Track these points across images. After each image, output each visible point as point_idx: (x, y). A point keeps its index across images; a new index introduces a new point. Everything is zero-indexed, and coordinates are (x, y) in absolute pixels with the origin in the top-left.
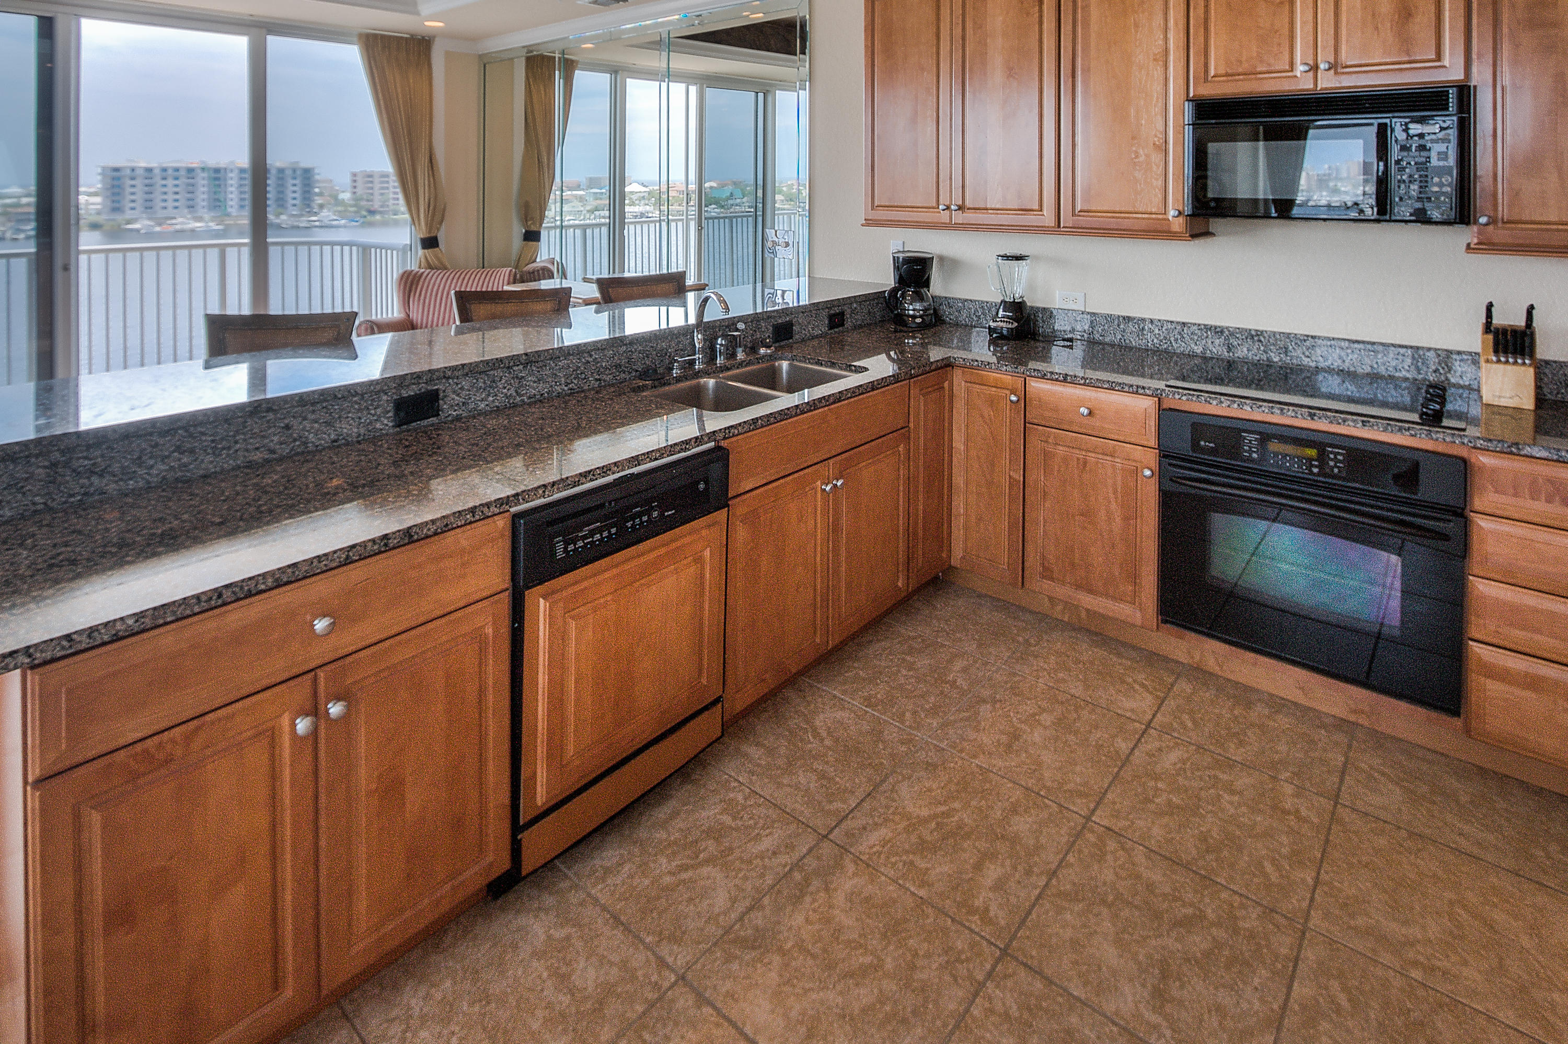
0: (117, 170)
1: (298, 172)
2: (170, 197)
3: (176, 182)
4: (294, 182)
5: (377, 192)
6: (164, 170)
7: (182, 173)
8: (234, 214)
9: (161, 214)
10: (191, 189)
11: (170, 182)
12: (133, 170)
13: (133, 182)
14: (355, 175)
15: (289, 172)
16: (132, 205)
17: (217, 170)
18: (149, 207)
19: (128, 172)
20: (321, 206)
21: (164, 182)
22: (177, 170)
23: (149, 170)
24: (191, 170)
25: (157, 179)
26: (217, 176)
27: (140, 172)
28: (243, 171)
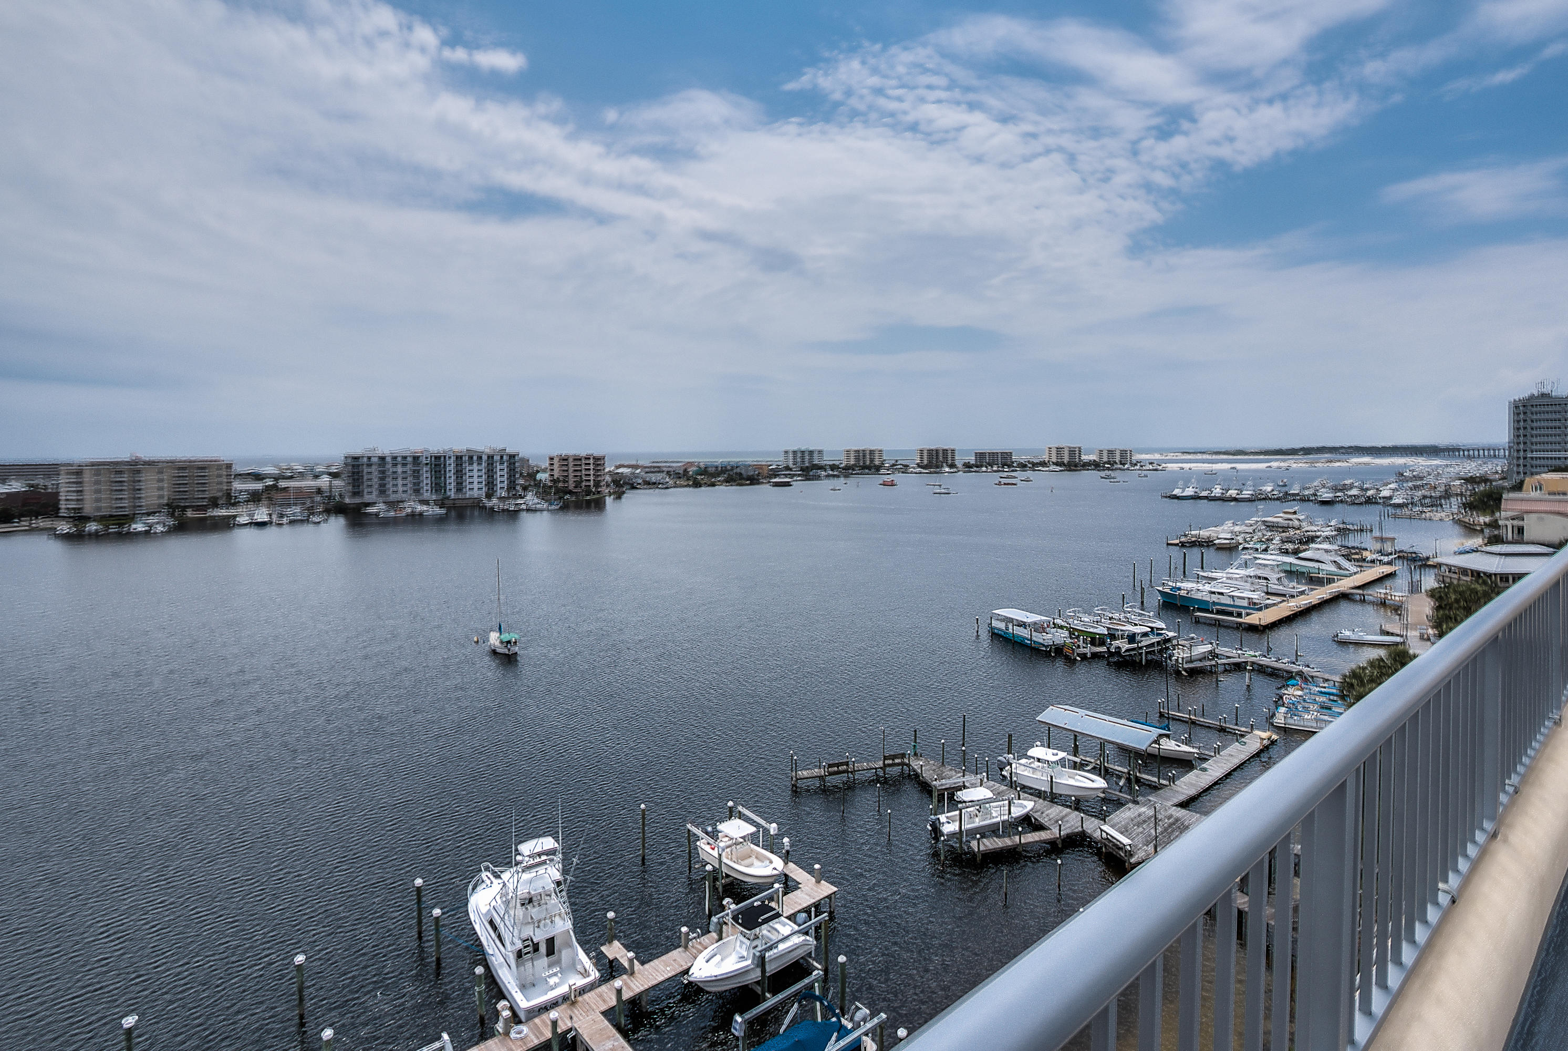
0: (356, 458)
1: (505, 458)
2: (400, 482)
3: (405, 469)
4: (502, 467)
5: (571, 474)
6: (395, 458)
7: (409, 459)
8: (453, 496)
9: (393, 497)
10: (416, 474)
11: (400, 469)
12: (369, 458)
13: (369, 469)
14: (552, 459)
15: (497, 458)
16: (370, 489)
17: (437, 458)
18: (382, 491)
19: (365, 460)
20: (525, 489)
21: (394, 469)
22: (405, 458)
23: (382, 459)
24: (416, 459)
25: (389, 466)
26: (438, 463)
27: (374, 460)
28: (459, 458)
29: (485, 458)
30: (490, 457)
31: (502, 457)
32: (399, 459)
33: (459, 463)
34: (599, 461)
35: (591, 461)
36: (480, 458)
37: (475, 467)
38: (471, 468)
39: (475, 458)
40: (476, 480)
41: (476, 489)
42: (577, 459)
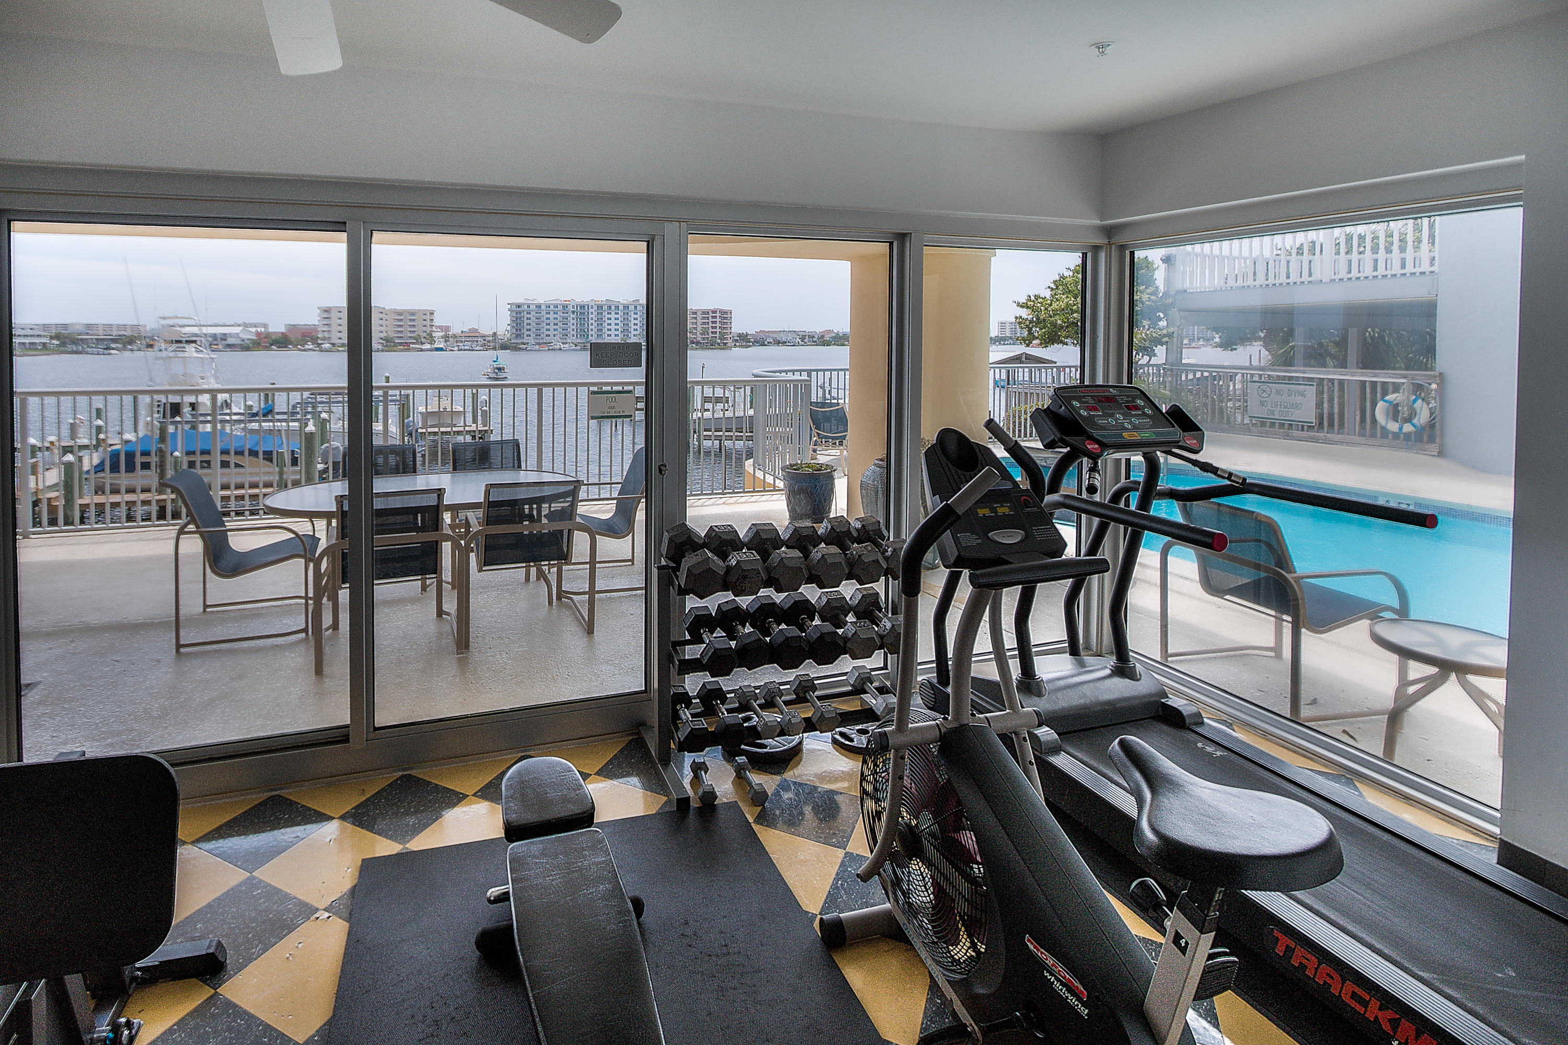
0: (519, 306)
1: (639, 309)
2: (552, 327)
3: (556, 316)
4: (636, 316)
6: (549, 306)
7: (560, 308)
10: (565, 321)
11: (552, 316)
12: (528, 306)
13: (529, 316)
15: (632, 308)
16: (528, 333)
17: (582, 307)
19: (526, 307)
21: (548, 316)
22: (556, 306)
23: (539, 306)
24: (565, 307)
25: (544, 313)
26: (582, 310)
27: (533, 307)
28: (600, 307)
29: (621, 308)
30: (626, 307)
31: (636, 307)
32: (552, 307)
33: (600, 311)
34: (725, 316)
35: (718, 314)
36: (617, 308)
37: (613, 316)
38: (609, 316)
39: (613, 307)
40: (613, 327)
41: (613, 336)
42: (705, 312)
